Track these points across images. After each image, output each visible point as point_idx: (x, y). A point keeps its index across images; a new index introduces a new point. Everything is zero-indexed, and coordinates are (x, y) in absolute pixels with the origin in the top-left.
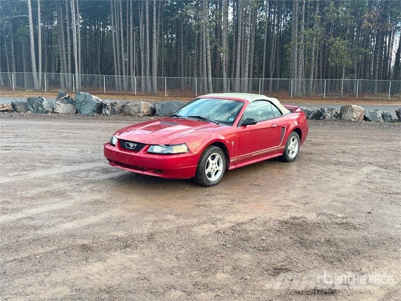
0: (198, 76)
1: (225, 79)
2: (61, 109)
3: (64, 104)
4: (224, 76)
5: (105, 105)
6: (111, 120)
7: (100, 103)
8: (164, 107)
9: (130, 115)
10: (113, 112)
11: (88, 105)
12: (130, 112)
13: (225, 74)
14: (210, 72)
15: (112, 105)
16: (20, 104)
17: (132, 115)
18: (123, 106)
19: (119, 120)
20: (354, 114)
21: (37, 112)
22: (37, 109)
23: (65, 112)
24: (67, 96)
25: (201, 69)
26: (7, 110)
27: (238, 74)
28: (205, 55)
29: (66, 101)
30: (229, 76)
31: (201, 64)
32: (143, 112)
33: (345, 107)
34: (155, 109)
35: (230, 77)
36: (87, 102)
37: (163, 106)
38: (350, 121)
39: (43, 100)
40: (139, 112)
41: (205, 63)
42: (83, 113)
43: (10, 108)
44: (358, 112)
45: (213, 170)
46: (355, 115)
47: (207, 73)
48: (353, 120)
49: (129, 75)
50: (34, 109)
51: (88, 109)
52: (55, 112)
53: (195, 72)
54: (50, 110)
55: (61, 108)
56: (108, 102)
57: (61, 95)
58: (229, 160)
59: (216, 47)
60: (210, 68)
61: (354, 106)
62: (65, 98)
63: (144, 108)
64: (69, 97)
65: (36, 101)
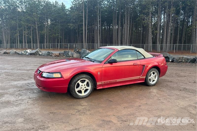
16: (62, 53)
22: (67, 55)
23: (77, 57)
24: (78, 50)
26: (57, 56)
29: (77, 53)
36: (84, 53)
39: (69, 52)
43: (58, 55)
45: (82, 89)
54: (72, 56)
55: (75, 55)
57: (75, 50)
58: (97, 83)
64: (78, 51)
65: (67, 52)
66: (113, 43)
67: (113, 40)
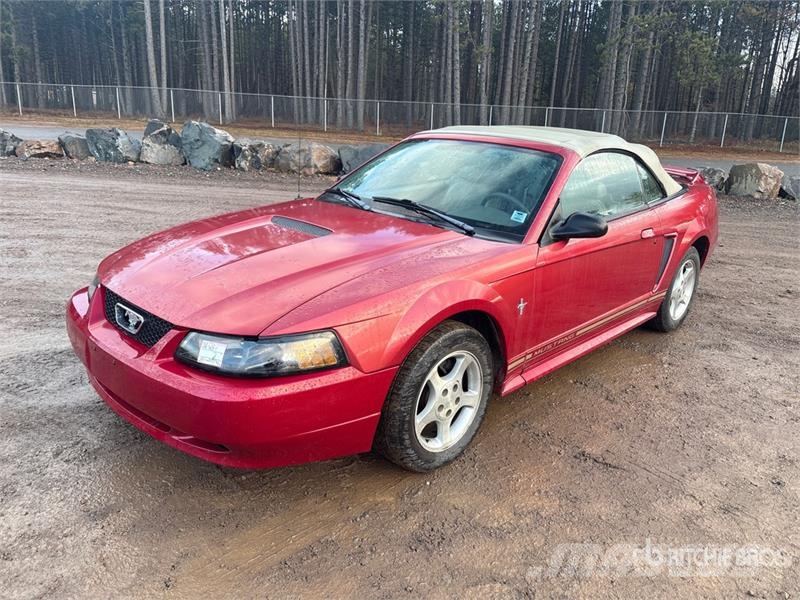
0: (437, 99)
1: (484, 105)
2: (153, 155)
3: (160, 144)
4: (483, 101)
5: (240, 150)
6: (248, 180)
7: (230, 144)
8: (360, 157)
9: (290, 171)
10: (256, 164)
11: (205, 149)
12: (289, 164)
13: (484, 96)
14: (458, 92)
15: (253, 149)
16: (74, 141)
17: (293, 172)
18: (277, 153)
19: (264, 181)
20: (762, 183)
21: (106, 159)
22: (107, 153)
23: (161, 161)
24: (165, 128)
25: (442, 88)
26: (48, 155)
27: (507, 97)
28: (450, 62)
29: (164, 139)
30: (491, 101)
31: (442, 79)
32: (316, 166)
33: (741, 167)
34: (340, 160)
35: (492, 103)
36: (204, 143)
37: (356, 153)
38: (750, 198)
39: (118, 134)
40: (308, 166)
41: (450, 76)
42: (194, 165)
43: (55, 149)
44: (770, 180)
45: (443, 413)
46: (762, 187)
47: (453, 96)
48: (757, 196)
49: (317, 95)
50: (100, 155)
51: (204, 157)
52: (142, 162)
53: (432, 93)
54: (133, 156)
55: (155, 152)
56: (245, 142)
57: (152, 127)
58: (506, 365)
59: (470, 46)
60: (458, 86)
61: (764, 166)
62: (161, 133)
63: (319, 159)
64: (169, 130)
65: (103, 137)
66: (295, 92)
67: (294, 79)
